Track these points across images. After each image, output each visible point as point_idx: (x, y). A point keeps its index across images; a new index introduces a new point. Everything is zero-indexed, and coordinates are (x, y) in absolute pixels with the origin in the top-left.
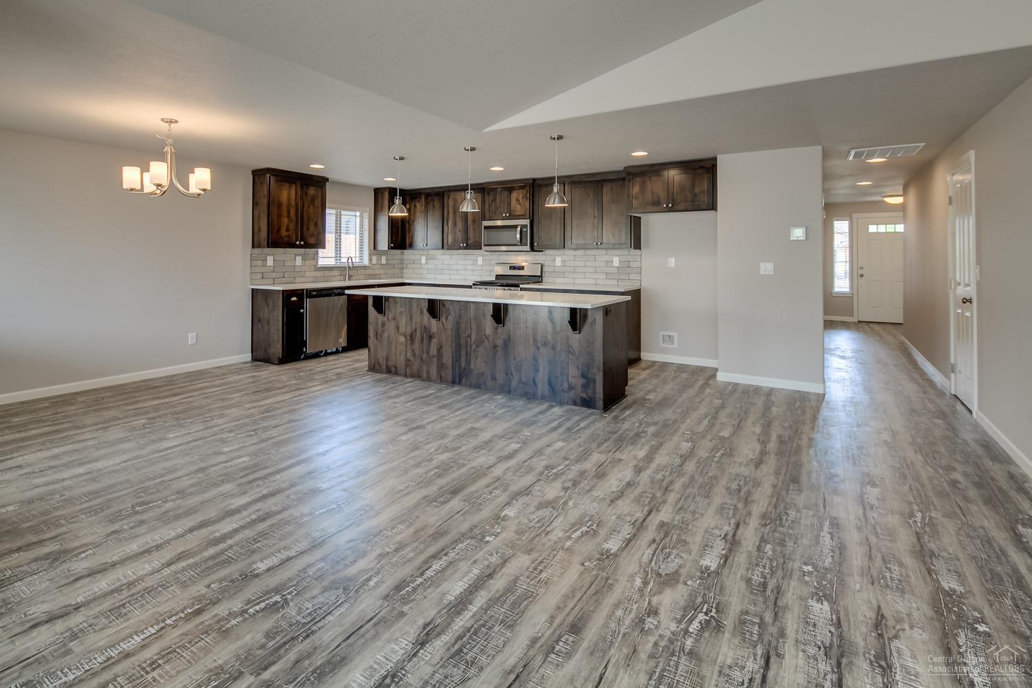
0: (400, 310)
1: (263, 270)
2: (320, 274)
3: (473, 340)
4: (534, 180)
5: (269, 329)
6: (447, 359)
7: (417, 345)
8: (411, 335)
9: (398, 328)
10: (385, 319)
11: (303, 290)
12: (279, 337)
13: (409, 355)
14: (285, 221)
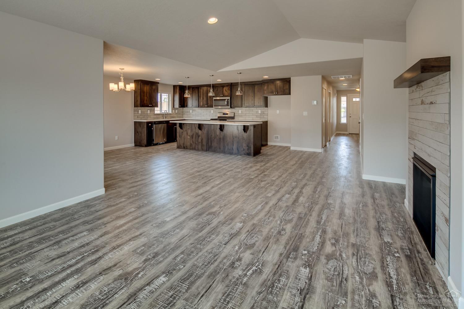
0: (188, 128)
1: (138, 115)
2: (155, 116)
3: (213, 137)
4: (232, 83)
5: (141, 135)
6: (204, 143)
7: (194, 139)
8: (192, 136)
9: (187, 134)
10: (183, 131)
11: (152, 122)
12: (145, 137)
13: (191, 142)
14: (146, 98)
